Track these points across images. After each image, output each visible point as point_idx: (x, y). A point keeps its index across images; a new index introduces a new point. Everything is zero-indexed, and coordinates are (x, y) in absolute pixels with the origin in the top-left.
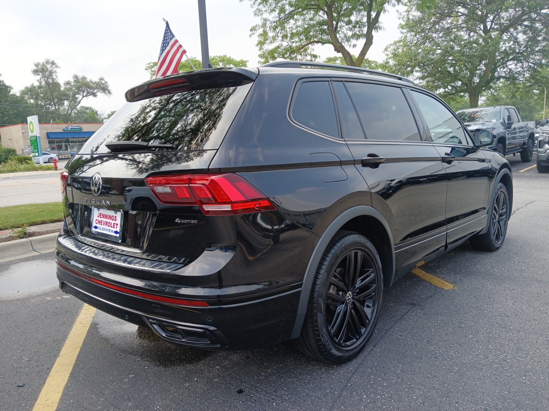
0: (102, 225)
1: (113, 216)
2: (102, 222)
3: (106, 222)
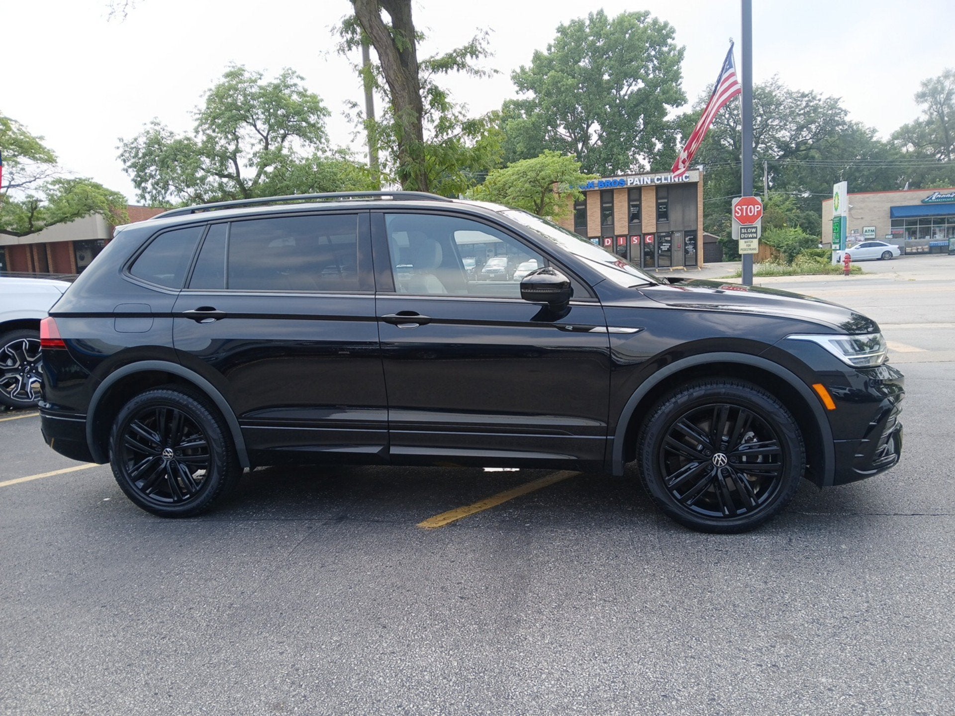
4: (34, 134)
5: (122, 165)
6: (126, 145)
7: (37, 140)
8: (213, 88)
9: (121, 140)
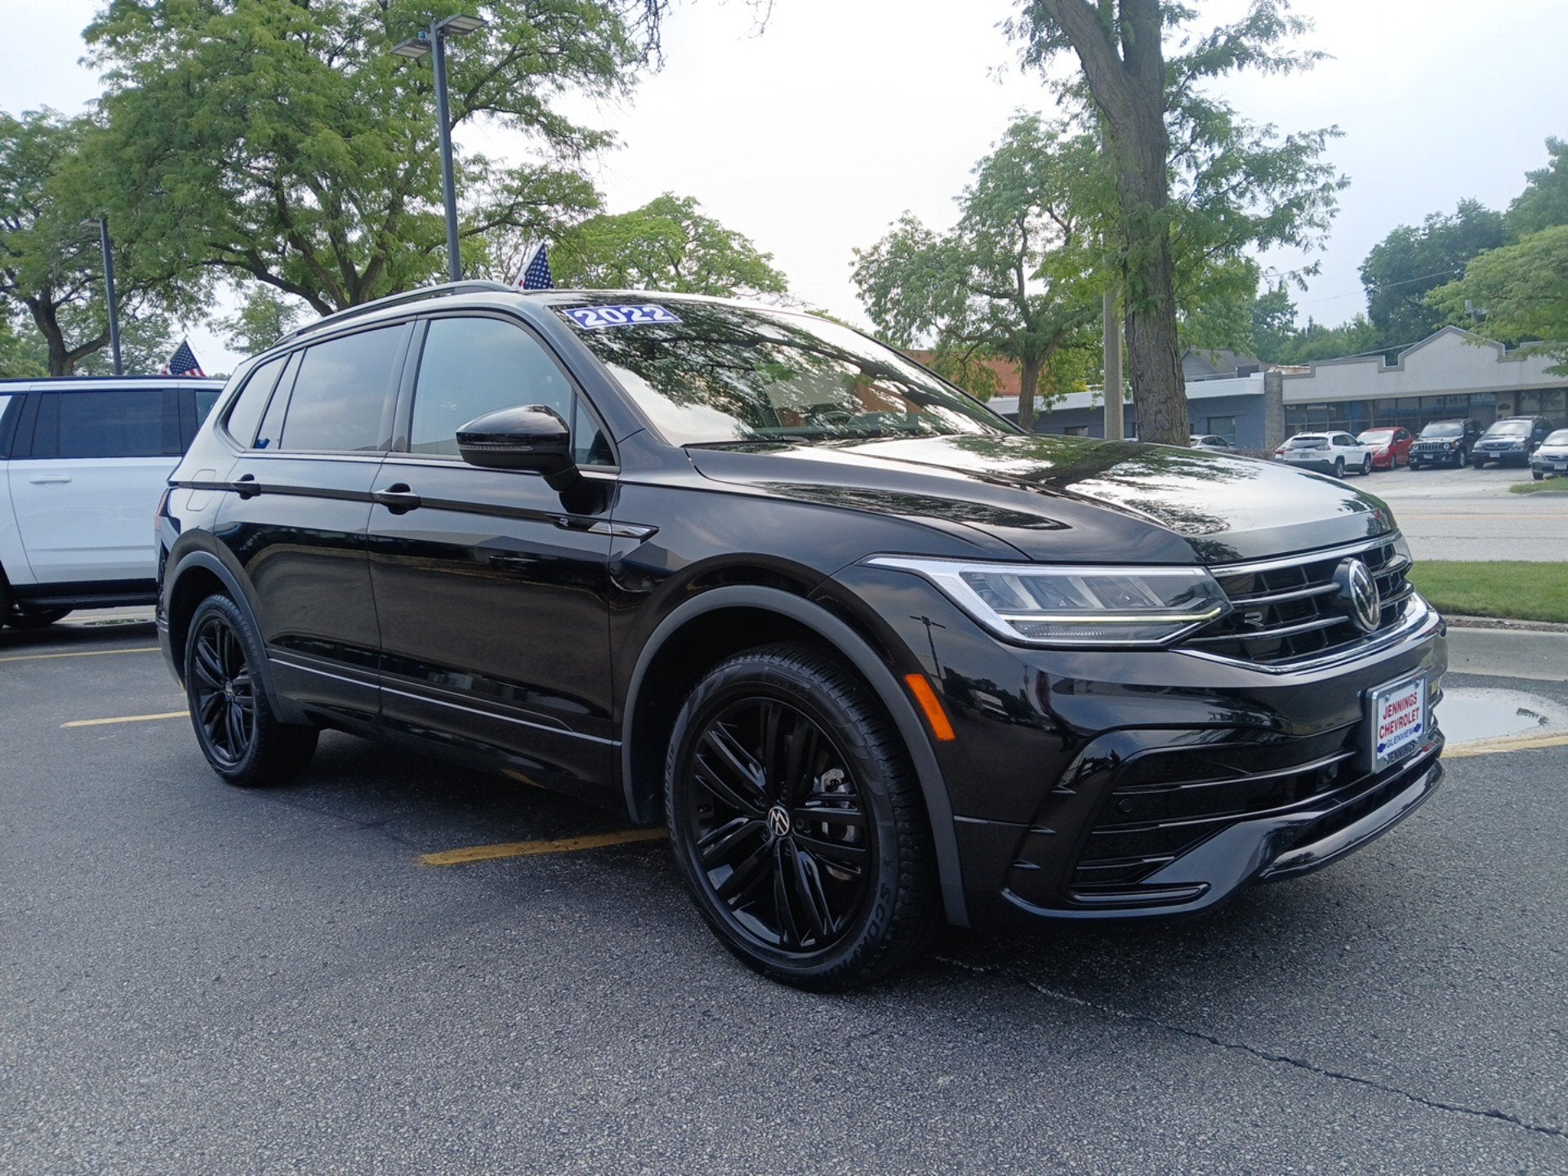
4: (761, 250)
5: (855, 289)
6: (863, 258)
7: (763, 260)
8: (992, 156)
9: (857, 251)
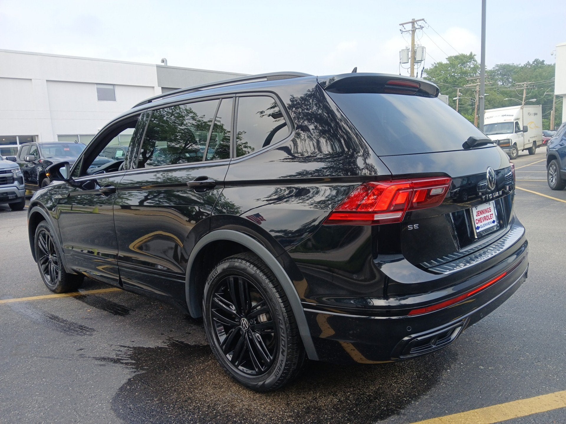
0: (482, 222)
1: (488, 208)
2: (482, 219)
3: (485, 217)
